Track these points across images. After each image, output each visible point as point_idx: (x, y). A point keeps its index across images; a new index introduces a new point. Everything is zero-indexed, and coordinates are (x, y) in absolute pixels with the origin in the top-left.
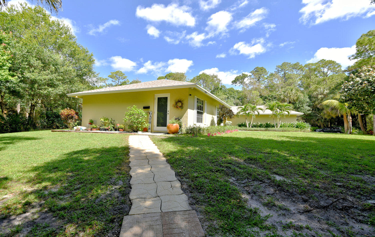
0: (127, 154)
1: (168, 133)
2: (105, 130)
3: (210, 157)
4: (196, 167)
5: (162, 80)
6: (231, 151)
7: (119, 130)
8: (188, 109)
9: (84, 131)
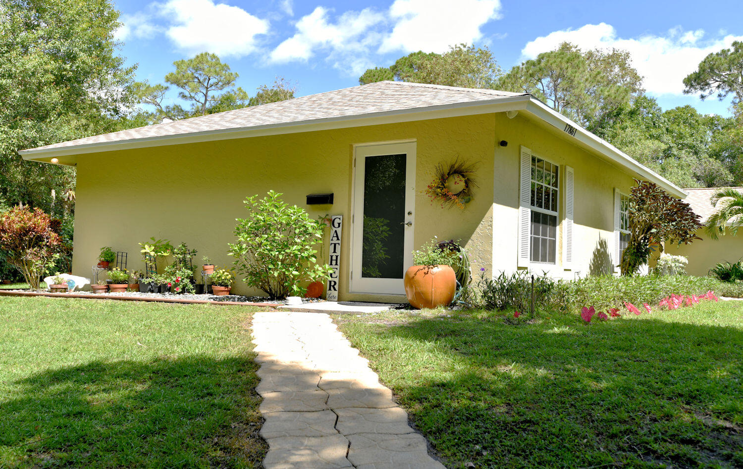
0: (251, 388)
1: (409, 306)
2: (159, 291)
3: (598, 413)
4: (536, 453)
5: (383, 84)
6: (694, 387)
7: (211, 292)
8: (495, 205)
9: (83, 293)
